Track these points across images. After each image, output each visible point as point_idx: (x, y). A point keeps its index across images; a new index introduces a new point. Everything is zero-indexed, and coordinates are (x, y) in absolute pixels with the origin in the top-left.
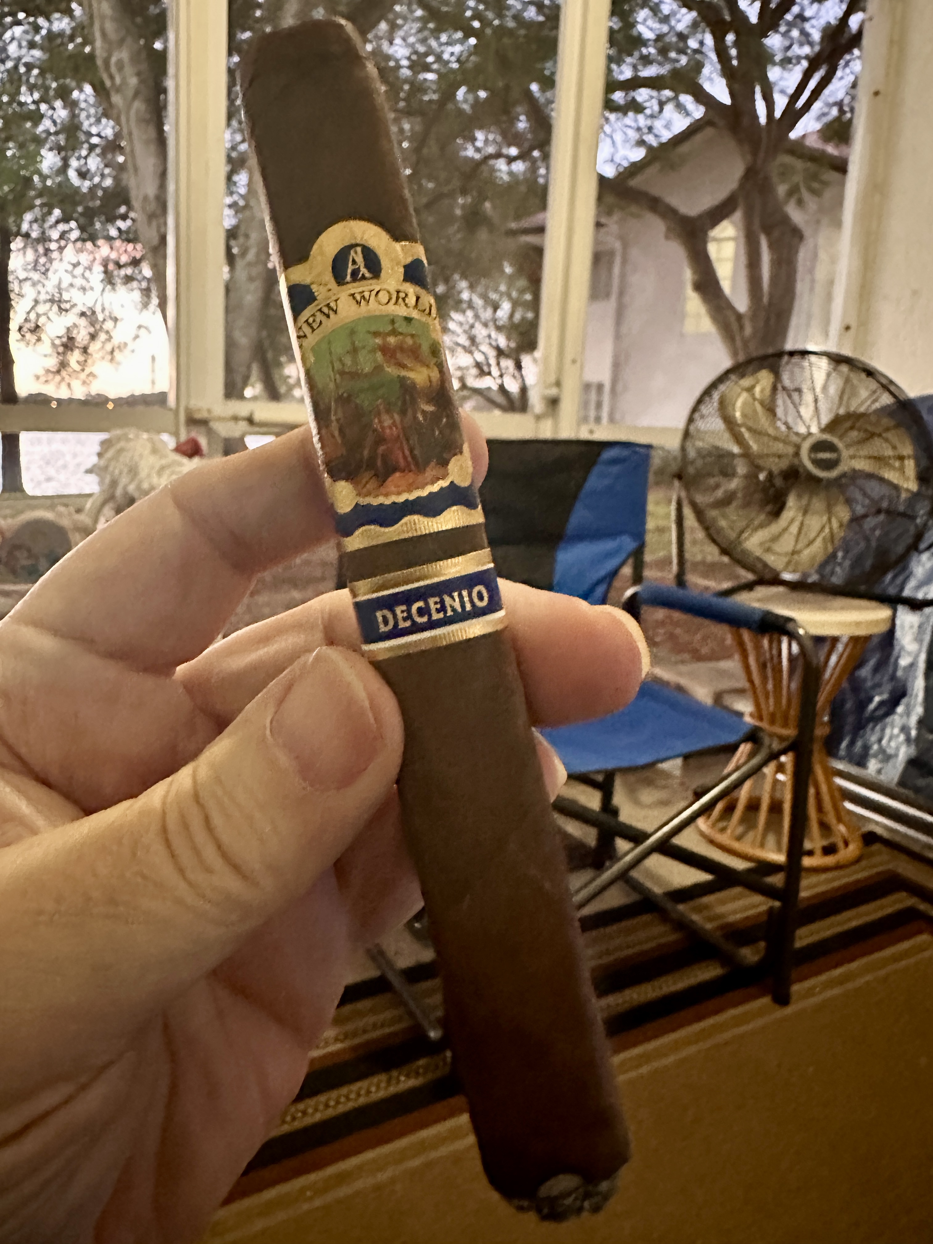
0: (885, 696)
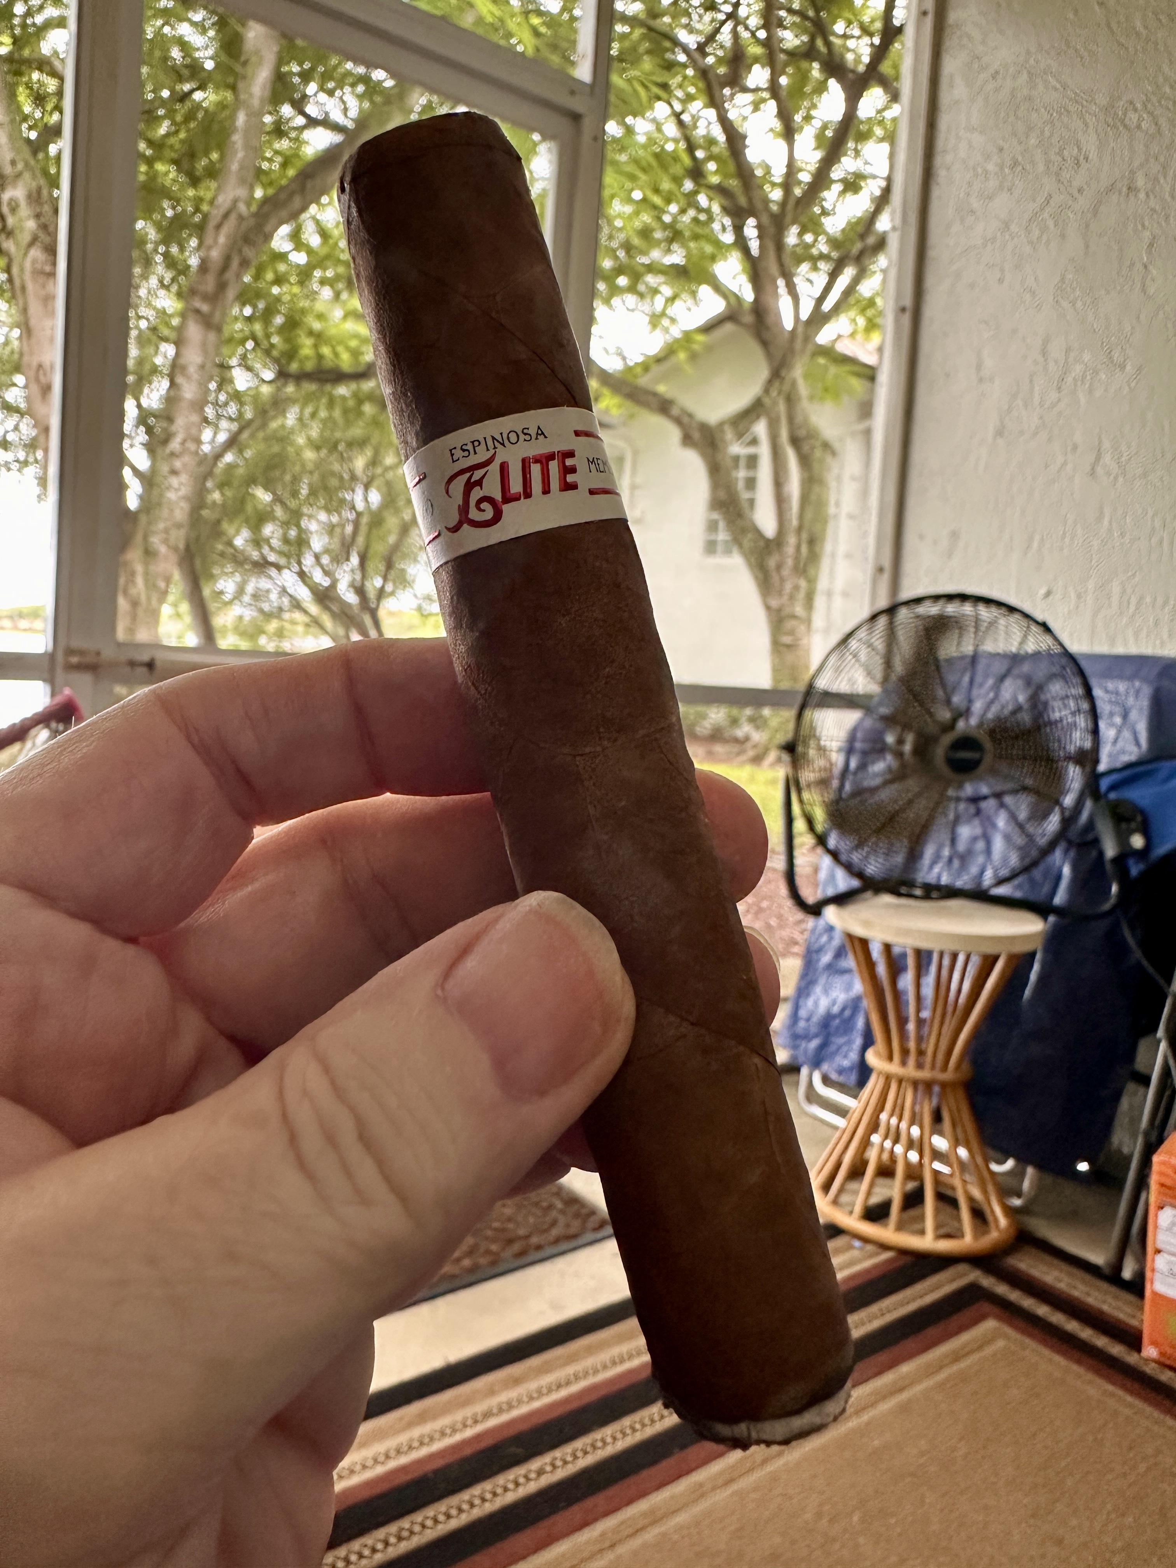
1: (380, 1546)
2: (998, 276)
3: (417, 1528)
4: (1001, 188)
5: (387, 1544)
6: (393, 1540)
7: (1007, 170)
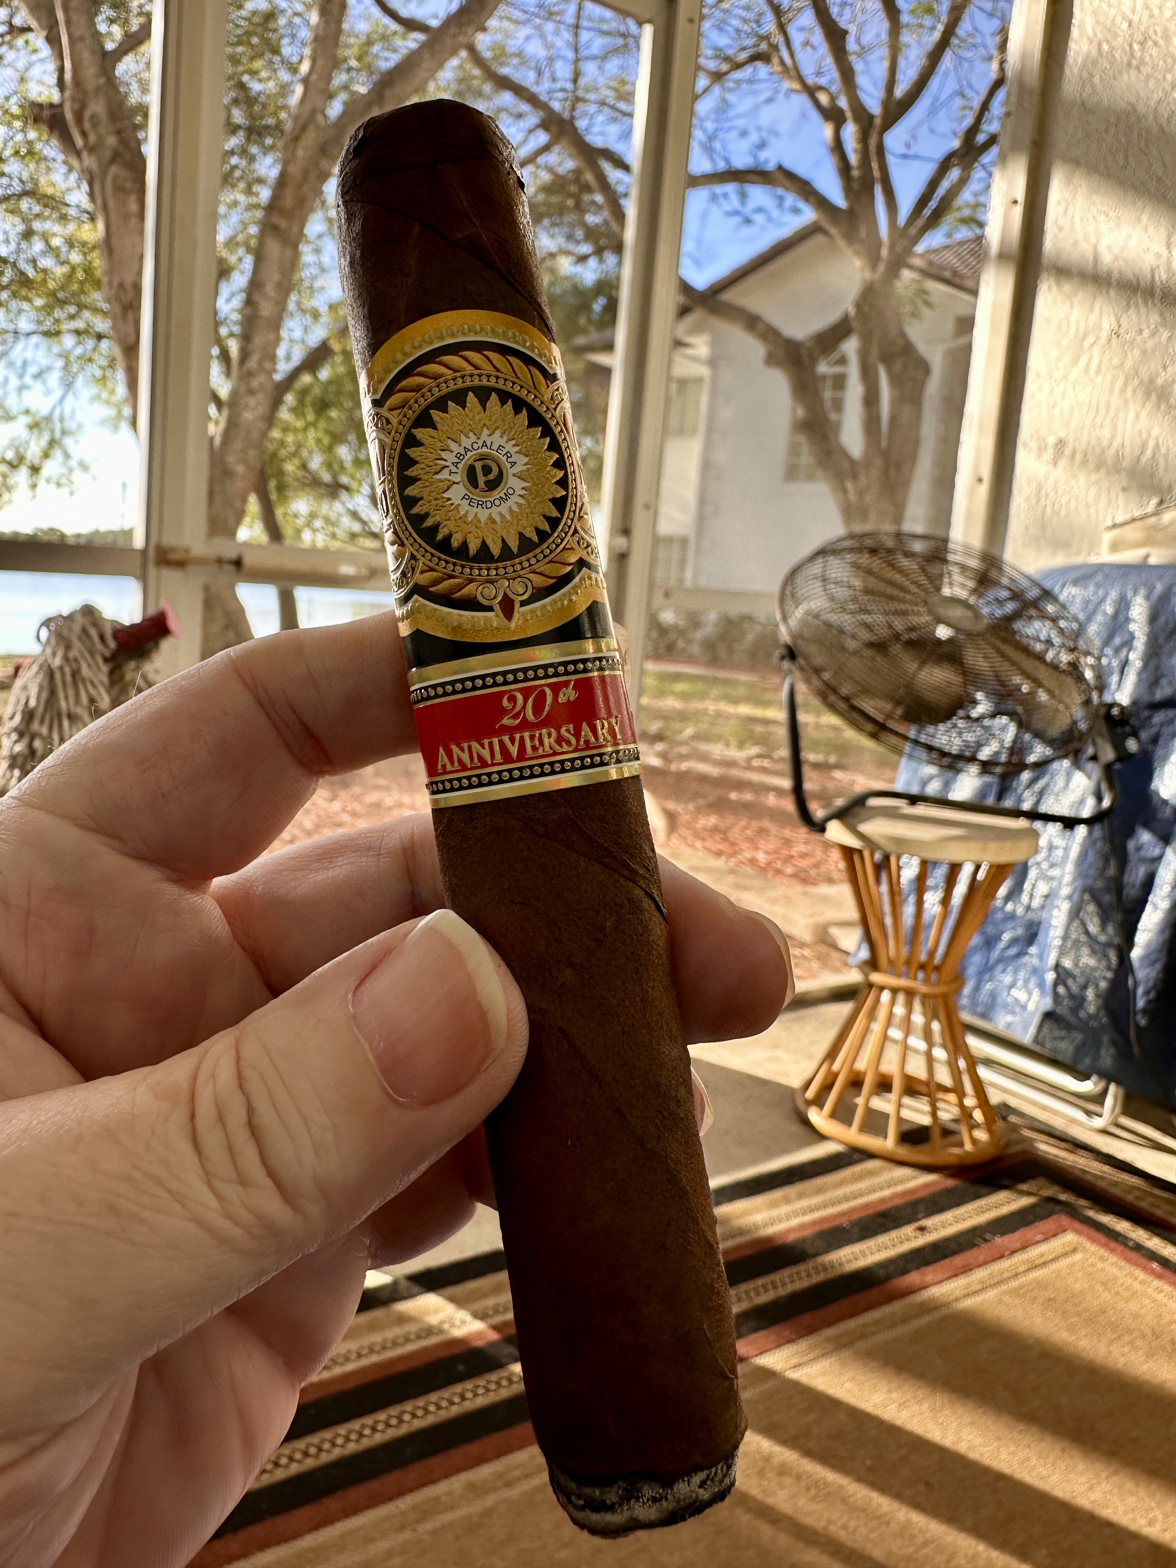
0: (1020, 931)
1: (456, 1399)
2: (1121, 162)
3: (493, 1387)
4: (1129, 65)
5: (463, 1398)
6: (469, 1395)
7: (1136, 47)
